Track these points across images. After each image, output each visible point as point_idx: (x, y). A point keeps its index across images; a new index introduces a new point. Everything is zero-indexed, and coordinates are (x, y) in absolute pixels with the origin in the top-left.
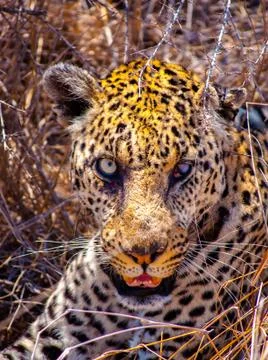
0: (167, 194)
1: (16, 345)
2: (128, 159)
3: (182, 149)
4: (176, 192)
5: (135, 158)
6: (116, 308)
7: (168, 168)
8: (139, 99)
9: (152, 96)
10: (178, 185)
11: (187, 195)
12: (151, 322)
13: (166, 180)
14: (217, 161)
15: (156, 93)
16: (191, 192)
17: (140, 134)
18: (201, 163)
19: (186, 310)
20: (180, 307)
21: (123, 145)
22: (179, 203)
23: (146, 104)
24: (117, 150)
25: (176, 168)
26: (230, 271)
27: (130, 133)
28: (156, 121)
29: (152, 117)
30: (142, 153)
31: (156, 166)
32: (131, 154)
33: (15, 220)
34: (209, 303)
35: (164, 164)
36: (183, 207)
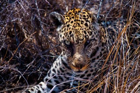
0: (84, 50)
1: (40, 84)
2: (73, 42)
3: (87, 37)
4: (86, 48)
5: (75, 41)
6: (66, 74)
7: (84, 43)
8: (75, 23)
9: (78, 22)
10: (87, 46)
11: (89, 49)
12: (77, 78)
13: (84, 46)
14: (97, 37)
15: (79, 21)
16: (91, 48)
17: (76, 34)
18: (93, 39)
19: (86, 75)
20: (85, 74)
21: (72, 38)
22: (88, 51)
23: (76, 25)
24: (70, 39)
25: (86, 42)
26: (98, 64)
27: (73, 34)
28: (80, 30)
29: (78, 29)
30: (77, 40)
31: (81, 43)
32: (74, 40)
33: (40, 51)
34: (92, 73)
35: (83, 42)
36: (89, 52)
